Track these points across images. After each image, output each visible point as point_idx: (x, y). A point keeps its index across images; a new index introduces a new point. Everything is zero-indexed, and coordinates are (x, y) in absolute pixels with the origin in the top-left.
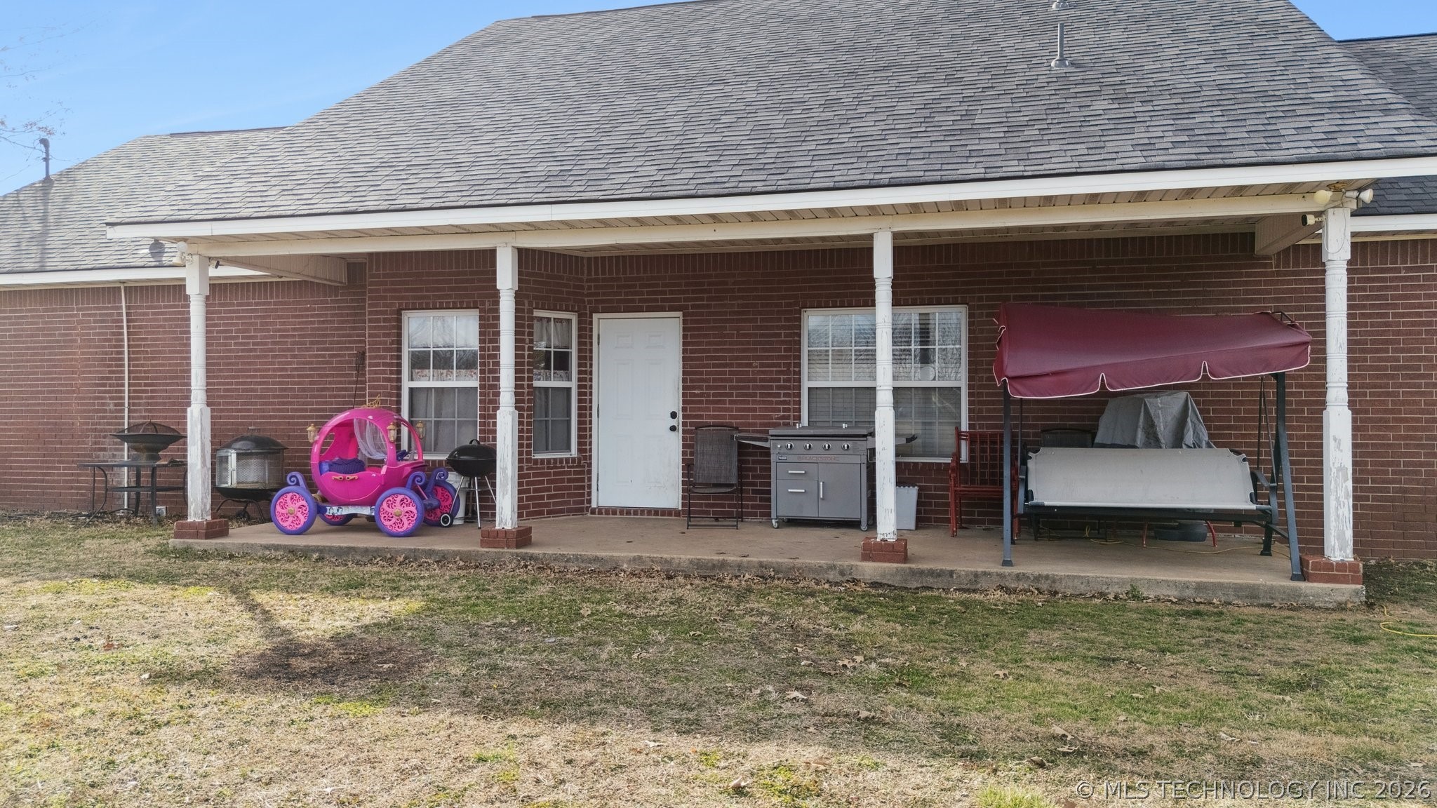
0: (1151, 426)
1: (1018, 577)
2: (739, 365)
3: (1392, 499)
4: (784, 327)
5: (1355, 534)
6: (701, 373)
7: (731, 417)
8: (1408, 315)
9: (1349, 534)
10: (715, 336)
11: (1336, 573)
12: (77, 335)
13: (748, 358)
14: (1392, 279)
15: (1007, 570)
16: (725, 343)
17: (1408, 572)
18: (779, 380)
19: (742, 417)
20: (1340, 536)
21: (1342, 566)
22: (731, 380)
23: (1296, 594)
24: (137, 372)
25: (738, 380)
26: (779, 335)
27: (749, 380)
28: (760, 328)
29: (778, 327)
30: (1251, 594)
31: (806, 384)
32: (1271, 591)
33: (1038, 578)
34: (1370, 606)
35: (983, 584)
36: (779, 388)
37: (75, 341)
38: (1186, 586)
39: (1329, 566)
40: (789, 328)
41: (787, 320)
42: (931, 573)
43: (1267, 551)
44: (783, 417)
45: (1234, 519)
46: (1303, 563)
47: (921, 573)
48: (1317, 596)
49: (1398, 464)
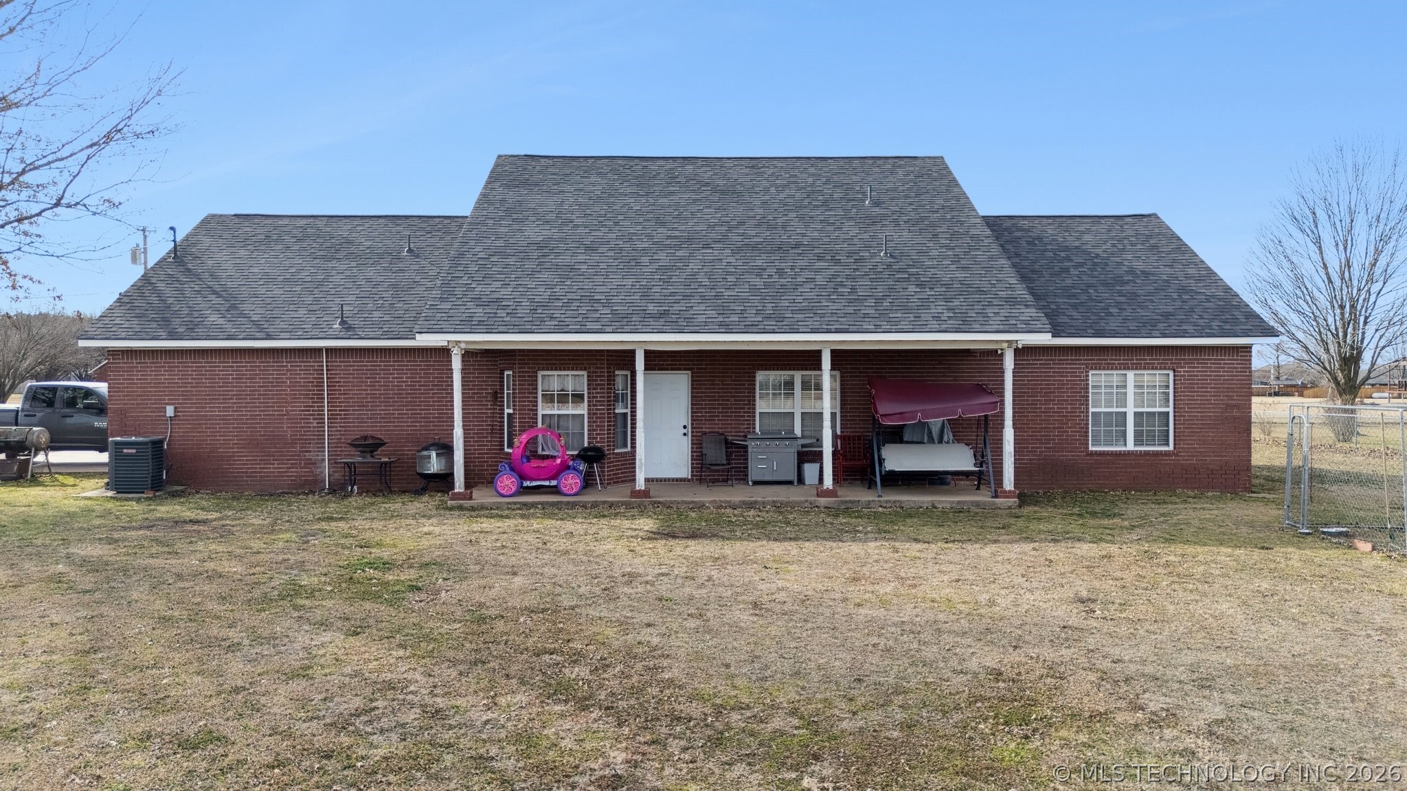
0: (930, 433)
1: (887, 502)
2: (722, 400)
3: (1026, 464)
4: (747, 381)
5: (1015, 480)
6: (702, 404)
7: (719, 428)
8: (1033, 380)
9: (1012, 479)
10: (709, 385)
11: (1008, 494)
12: (287, 378)
13: (728, 396)
14: (1027, 364)
15: (880, 499)
16: (715, 389)
17: (1032, 495)
18: (744, 408)
19: (725, 428)
20: (1009, 480)
21: (1010, 491)
22: (718, 408)
23: (994, 503)
24: (333, 402)
25: (722, 408)
26: (744, 385)
27: (729, 408)
28: (734, 381)
29: (744, 381)
30: (977, 504)
31: (758, 411)
32: (984, 503)
33: (895, 502)
34: (1020, 506)
35: (872, 505)
36: (744, 412)
37: (286, 382)
38: (953, 502)
39: (1005, 492)
40: (749, 381)
41: (749, 377)
42: (850, 502)
43: (978, 488)
44: (747, 428)
45: (966, 474)
46: (996, 491)
47: (846, 502)
48: (1001, 504)
49: (1028, 448)
